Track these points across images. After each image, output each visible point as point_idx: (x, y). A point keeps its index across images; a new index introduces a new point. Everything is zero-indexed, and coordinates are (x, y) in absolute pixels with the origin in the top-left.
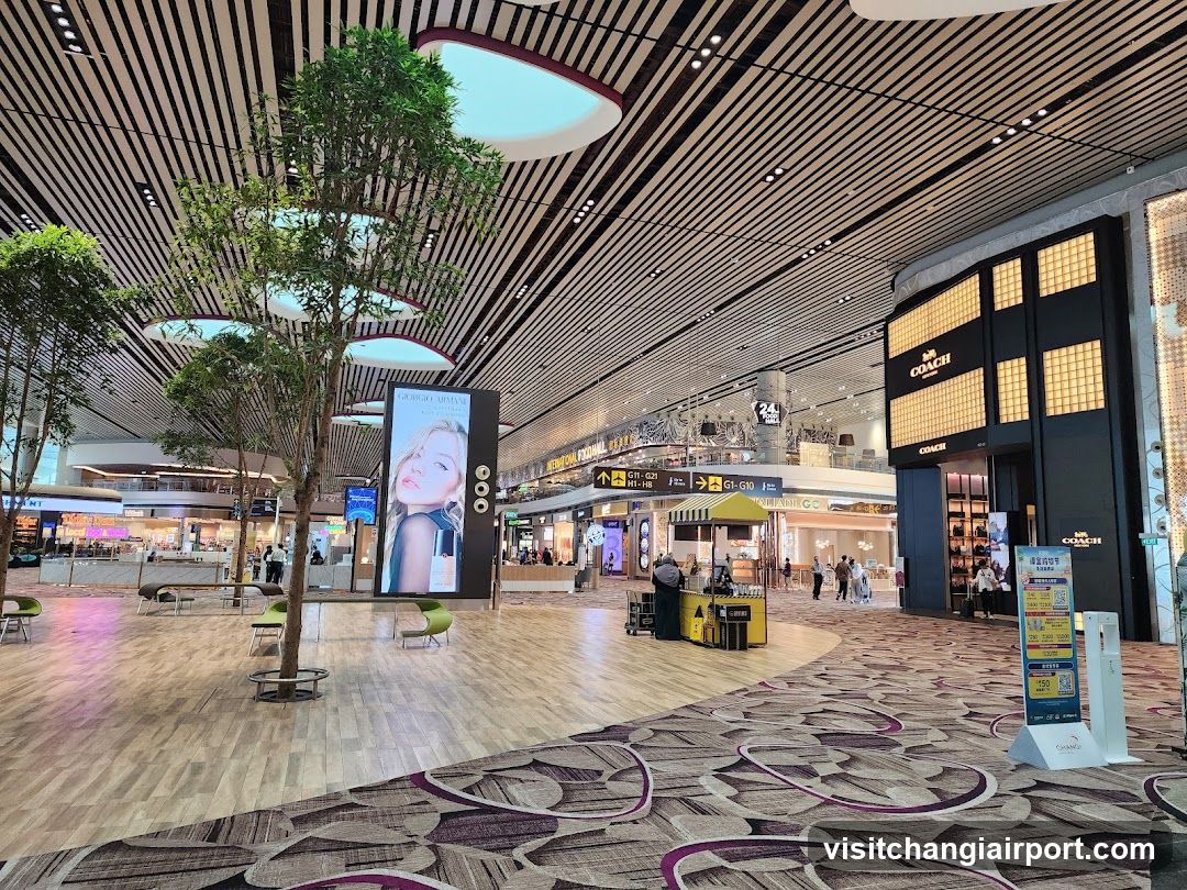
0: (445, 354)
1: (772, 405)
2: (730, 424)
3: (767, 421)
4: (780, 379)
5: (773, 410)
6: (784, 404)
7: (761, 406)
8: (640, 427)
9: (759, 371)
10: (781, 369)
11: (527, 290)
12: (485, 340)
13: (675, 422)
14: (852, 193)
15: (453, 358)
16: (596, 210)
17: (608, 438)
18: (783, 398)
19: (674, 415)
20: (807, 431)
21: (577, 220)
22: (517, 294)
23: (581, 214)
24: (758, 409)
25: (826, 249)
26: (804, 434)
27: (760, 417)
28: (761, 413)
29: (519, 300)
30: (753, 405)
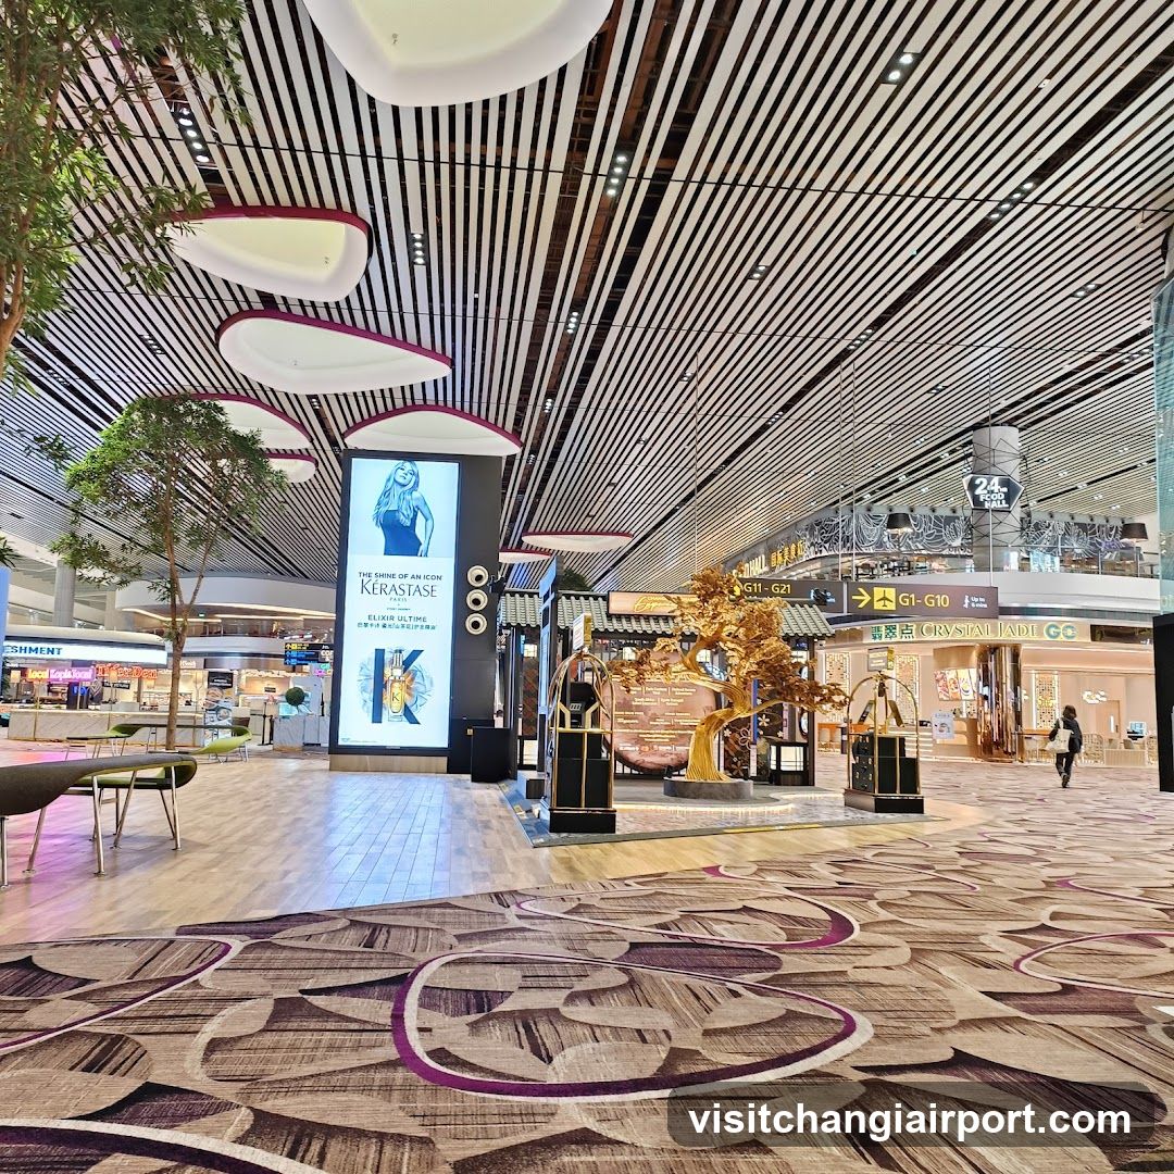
0: (502, 431)
1: (996, 480)
2: (949, 520)
3: (987, 505)
4: (1008, 439)
5: (996, 488)
6: (1016, 477)
7: (978, 482)
8: (811, 529)
9: (975, 427)
10: (1010, 423)
11: (579, 318)
12: (549, 404)
13: (862, 520)
14: (1048, 86)
15: (515, 435)
16: (634, 172)
17: (770, 550)
18: (1013, 469)
19: (860, 508)
20: (1082, 526)
21: (612, 192)
22: (566, 328)
23: (615, 181)
24: (972, 486)
25: (1030, 199)
26: (1075, 530)
27: (976, 499)
28: (978, 492)
29: (574, 336)
30: (965, 482)
